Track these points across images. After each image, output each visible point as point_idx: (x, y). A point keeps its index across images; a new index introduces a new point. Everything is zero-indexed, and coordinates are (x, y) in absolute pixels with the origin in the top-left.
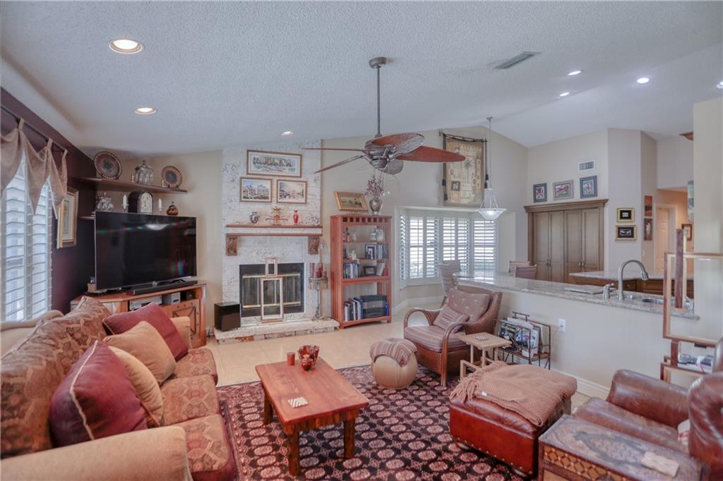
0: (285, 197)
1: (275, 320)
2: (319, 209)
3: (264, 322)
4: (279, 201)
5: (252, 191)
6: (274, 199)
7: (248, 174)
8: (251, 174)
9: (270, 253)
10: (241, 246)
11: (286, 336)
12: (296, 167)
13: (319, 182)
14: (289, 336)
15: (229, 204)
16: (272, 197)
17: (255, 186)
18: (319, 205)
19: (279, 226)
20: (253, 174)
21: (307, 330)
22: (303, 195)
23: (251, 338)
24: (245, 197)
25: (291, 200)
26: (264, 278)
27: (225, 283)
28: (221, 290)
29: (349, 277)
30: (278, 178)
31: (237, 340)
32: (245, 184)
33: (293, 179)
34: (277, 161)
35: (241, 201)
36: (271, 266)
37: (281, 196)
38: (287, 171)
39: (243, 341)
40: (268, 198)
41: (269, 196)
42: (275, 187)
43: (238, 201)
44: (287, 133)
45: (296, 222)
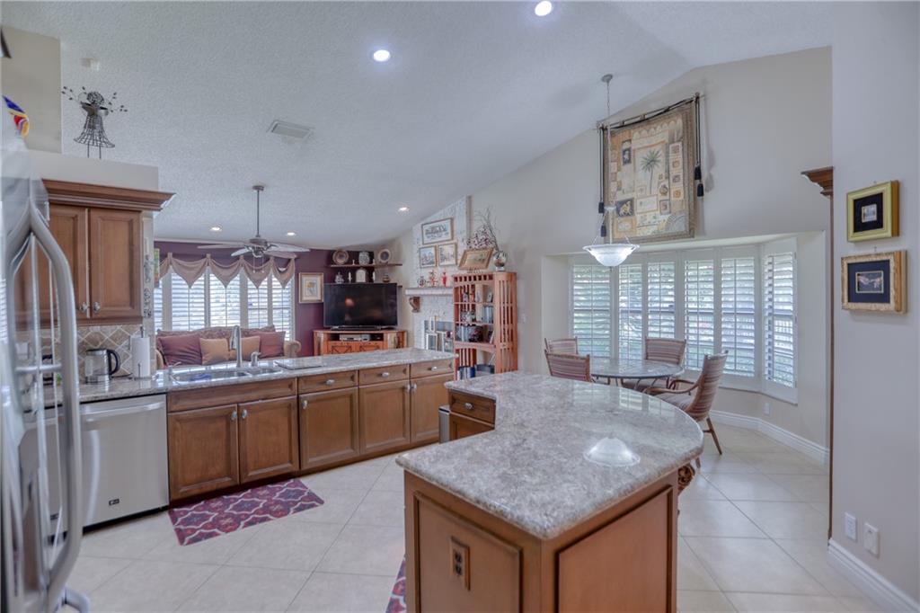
0: (444, 260)
4: (441, 264)
5: (425, 258)
6: (438, 264)
7: (423, 244)
10: (422, 305)
12: (449, 231)
13: (465, 242)
15: (416, 271)
16: (436, 261)
17: (427, 254)
19: (434, 287)
20: (427, 244)
22: (454, 257)
24: (421, 264)
25: (446, 263)
30: (439, 244)
32: (422, 254)
33: (448, 242)
34: (438, 229)
37: (441, 260)
38: (443, 237)
40: (434, 263)
42: (438, 252)
43: (419, 267)
44: (404, 209)
45: (445, 283)
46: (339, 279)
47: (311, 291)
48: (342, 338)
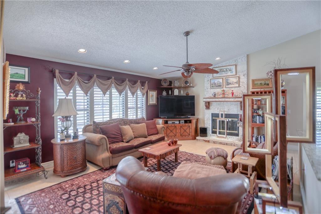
0: (229, 85)
1: (223, 137)
2: (246, 89)
3: (218, 137)
4: (226, 87)
5: (215, 84)
6: (224, 86)
7: (213, 77)
8: (215, 77)
9: (223, 109)
10: (211, 106)
11: (222, 144)
12: (233, 71)
13: (246, 76)
14: (224, 144)
15: (207, 90)
16: (223, 85)
17: (216, 82)
18: (246, 87)
19: (224, 97)
20: (216, 77)
21: (232, 144)
22: (237, 83)
23: (209, 141)
24: (212, 87)
25: (232, 86)
26: (219, 119)
27: (206, 119)
28: (204, 122)
29: (256, 122)
30: (226, 77)
31: (203, 141)
32: (212, 82)
33: (232, 76)
34: (225, 70)
35: (211, 88)
36: (222, 115)
37: (227, 85)
38: (229, 73)
39: (205, 142)
40: (221, 86)
41: (222, 85)
42: (224, 81)
43: (210, 88)
44: (218, 59)
45: (233, 95)
46: (164, 93)
47: (152, 99)
48: (169, 122)
